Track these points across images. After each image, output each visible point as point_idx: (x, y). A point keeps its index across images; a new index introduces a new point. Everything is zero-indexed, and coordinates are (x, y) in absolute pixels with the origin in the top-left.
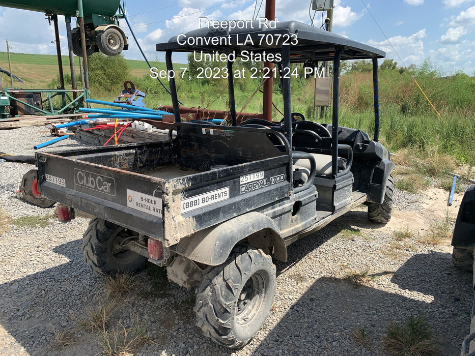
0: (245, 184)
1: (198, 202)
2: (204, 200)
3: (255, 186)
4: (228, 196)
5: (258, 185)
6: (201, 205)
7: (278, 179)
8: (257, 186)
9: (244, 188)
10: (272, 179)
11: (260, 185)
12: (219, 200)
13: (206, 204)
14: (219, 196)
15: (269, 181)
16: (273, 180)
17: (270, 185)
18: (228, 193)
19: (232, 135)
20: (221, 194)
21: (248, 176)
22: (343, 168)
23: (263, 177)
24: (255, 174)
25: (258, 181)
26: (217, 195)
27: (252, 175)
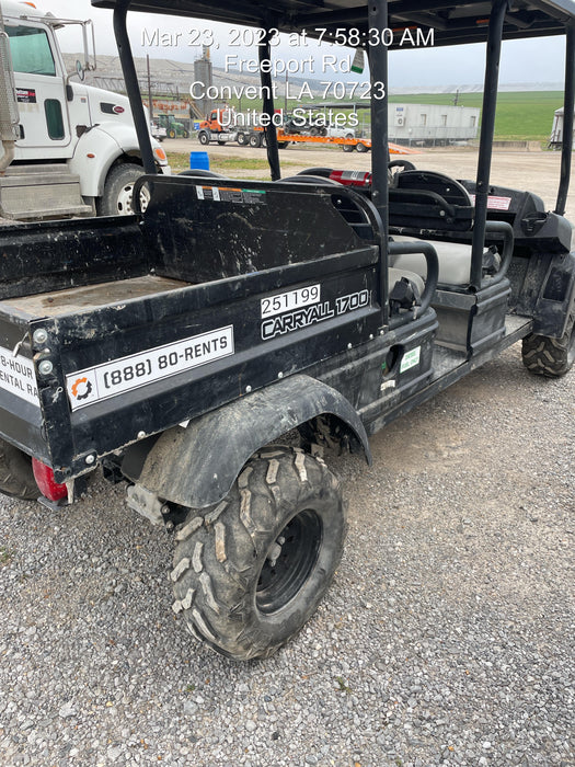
0: (273, 317)
1: (147, 368)
2: (162, 362)
3: (299, 321)
4: (230, 349)
5: (307, 317)
6: (157, 374)
7: (354, 302)
8: (303, 321)
9: (273, 326)
10: (339, 302)
11: (312, 317)
12: (205, 358)
13: (170, 370)
14: (207, 348)
15: (333, 306)
16: (343, 304)
17: (336, 315)
18: (230, 340)
19: (258, 200)
20: (212, 344)
21: (281, 298)
22: (491, 271)
23: (318, 300)
24: (299, 292)
25: (306, 307)
26: (201, 347)
27: (291, 295)
